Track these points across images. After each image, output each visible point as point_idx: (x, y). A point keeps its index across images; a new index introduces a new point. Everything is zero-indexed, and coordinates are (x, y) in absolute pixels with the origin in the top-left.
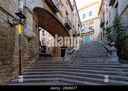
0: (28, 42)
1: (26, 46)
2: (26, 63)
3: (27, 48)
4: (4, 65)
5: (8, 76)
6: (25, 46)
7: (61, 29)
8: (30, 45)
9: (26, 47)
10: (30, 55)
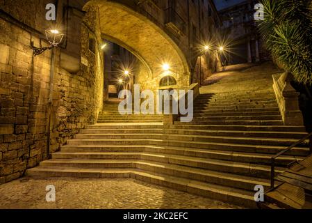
0: (70, 81)
1: (64, 89)
2: (62, 131)
3: (66, 95)
4: (17, 134)
5: (22, 158)
6: (62, 91)
7: (156, 38)
8: (73, 86)
9: (64, 92)
10: (72, 110)
